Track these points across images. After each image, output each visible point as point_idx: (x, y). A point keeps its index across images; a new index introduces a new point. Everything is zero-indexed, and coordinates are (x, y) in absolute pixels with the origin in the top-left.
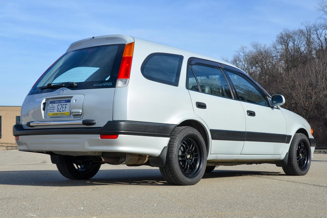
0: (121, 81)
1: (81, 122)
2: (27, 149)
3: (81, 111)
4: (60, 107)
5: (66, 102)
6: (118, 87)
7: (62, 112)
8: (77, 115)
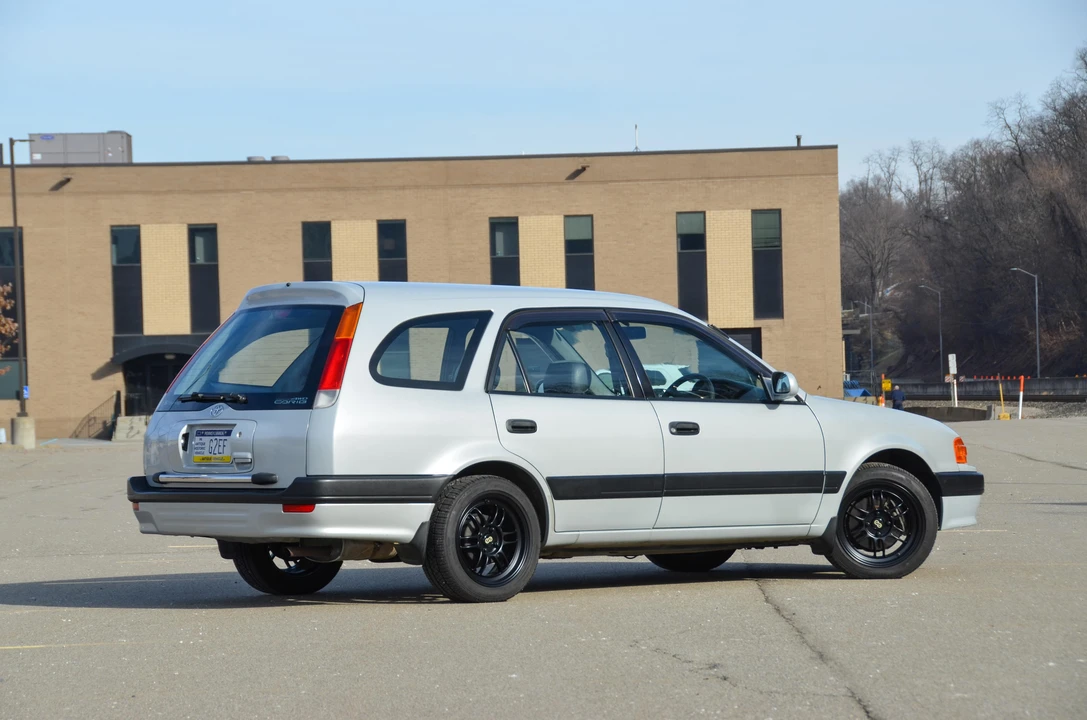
0: (327, 393)
1: (249, 478)
2: (155, 530)
3: (249, 455)
4: (214, 444)
5: (225, 435)
6: (318, 408)
7: (218, 455)
8: (243, 464)
